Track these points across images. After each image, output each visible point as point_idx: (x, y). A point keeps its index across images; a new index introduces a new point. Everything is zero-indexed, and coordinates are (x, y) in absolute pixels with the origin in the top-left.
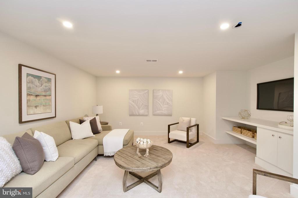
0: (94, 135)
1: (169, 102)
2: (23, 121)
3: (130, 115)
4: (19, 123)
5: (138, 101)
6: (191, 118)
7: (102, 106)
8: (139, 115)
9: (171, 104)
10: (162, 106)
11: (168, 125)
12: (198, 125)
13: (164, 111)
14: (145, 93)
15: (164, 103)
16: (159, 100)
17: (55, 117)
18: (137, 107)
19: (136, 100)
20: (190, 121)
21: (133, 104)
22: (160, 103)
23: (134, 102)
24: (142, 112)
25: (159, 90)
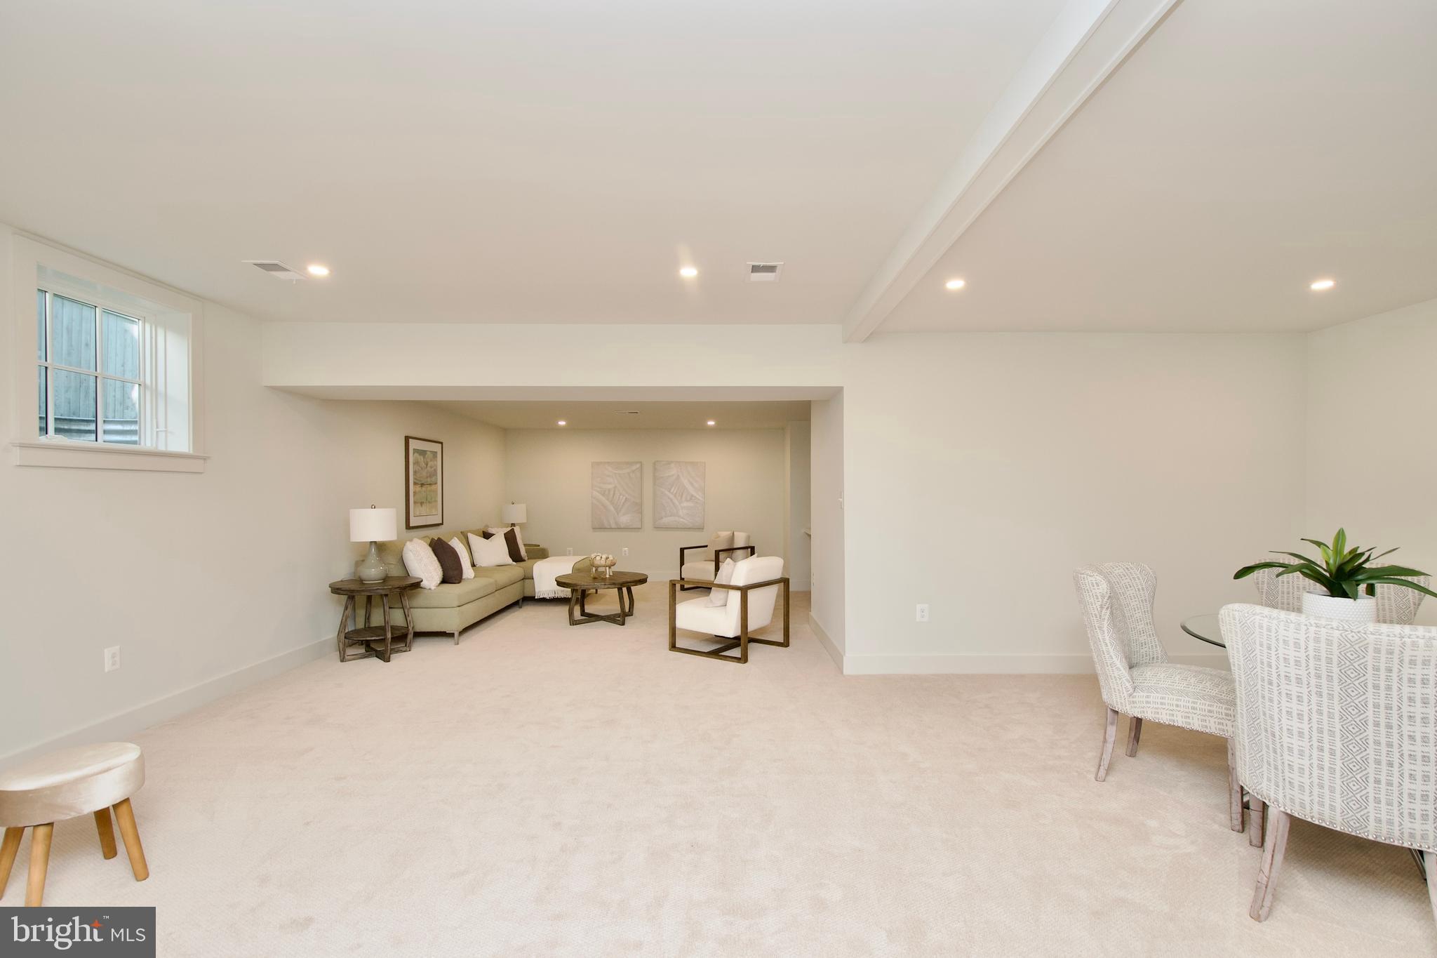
0: (514, 563)
1: (695, 494)
2: (411, 525)
3: (594, 529)
4: (406, 528)
5: (614, 491)
6: (735, 533)
7: (524, 506)
8: (619, 528)
9: (700, 498)
10: (677, 503)
11: (681, 549)
12: (754, 547)
13: (682, 518)
14: (633, 471)
15: (682, 497)
16: (670, 490)
17: (442, 524)
18: (612, 509)
19: (609, 490)
20: (732, 538)
21: (603, 499)
22: (671, 496)
23: (603, 495)
24: (624, 519)
25: (669, 463)
